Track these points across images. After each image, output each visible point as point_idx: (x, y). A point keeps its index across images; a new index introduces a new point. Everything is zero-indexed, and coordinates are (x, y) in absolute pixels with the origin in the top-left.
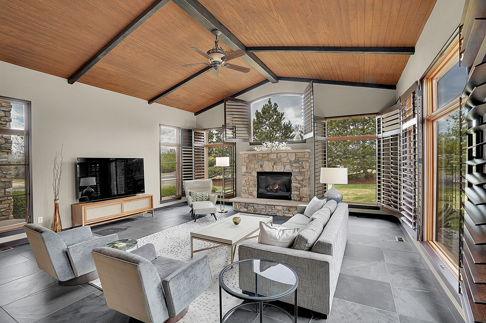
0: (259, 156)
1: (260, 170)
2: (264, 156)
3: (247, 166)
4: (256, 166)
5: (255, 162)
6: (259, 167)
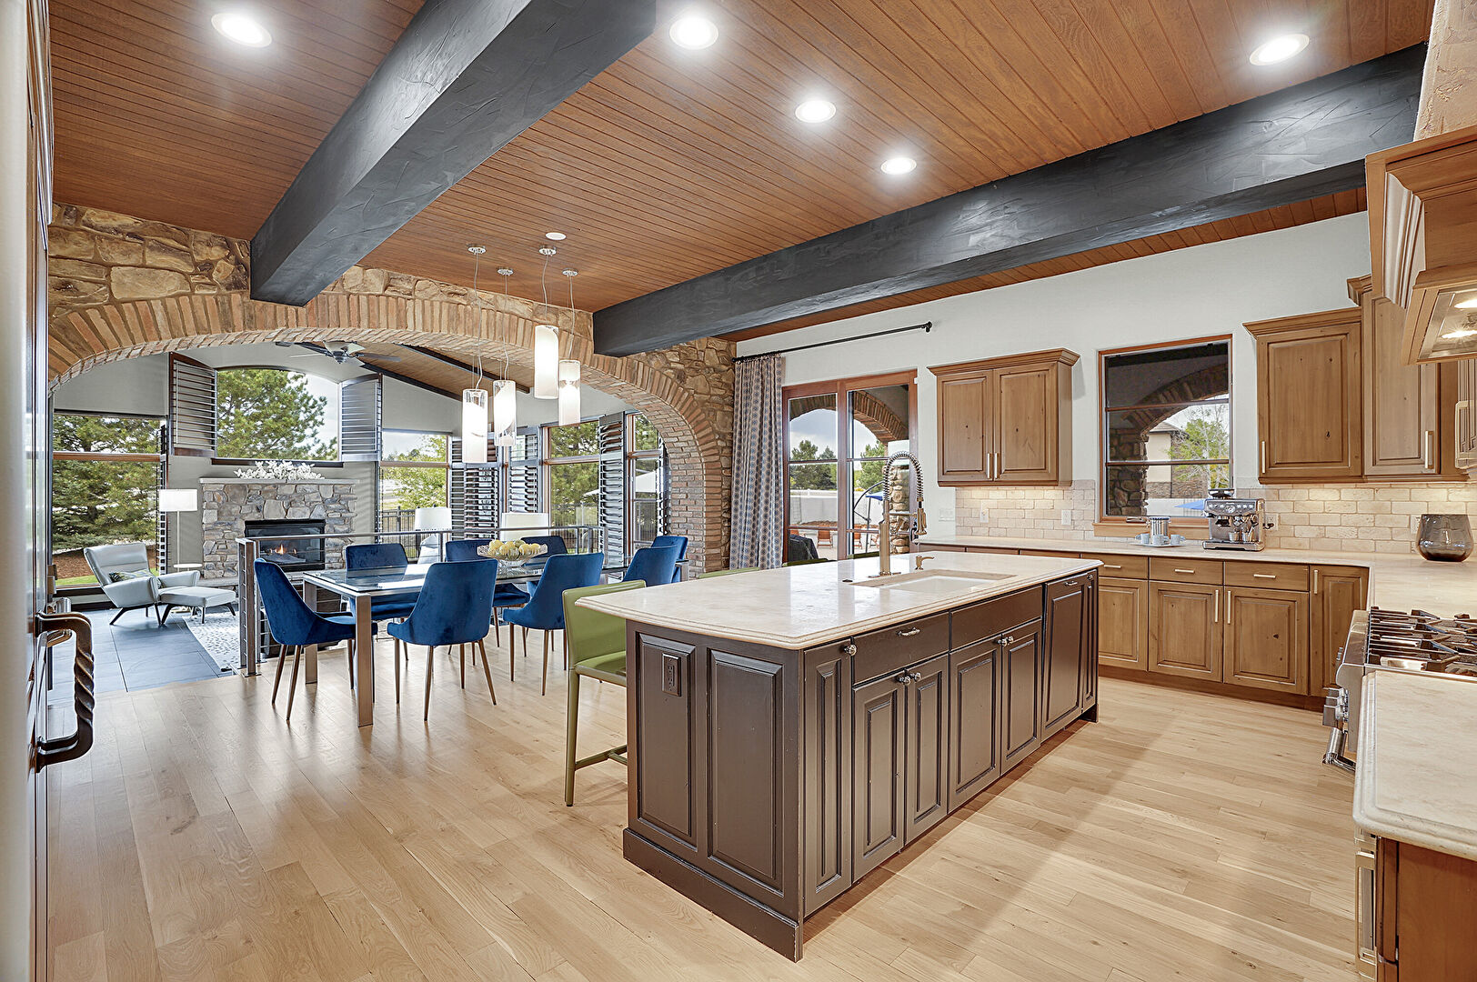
0: (253, 490)
1: (255, 517)
2: (266, 488)
3: (222, 510)
4: (245, 509)
5: (242, 500)
6: (254, 510)
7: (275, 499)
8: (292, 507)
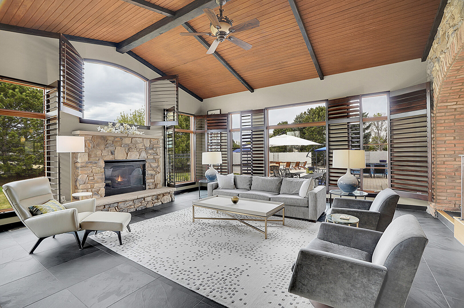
0: (109, 140)
1: (110, 158)
2: (116, 139)
4: (105, 153)
5: (102, 147)
6: (110, 154)
7: (121, 146)
8: (130, 152)
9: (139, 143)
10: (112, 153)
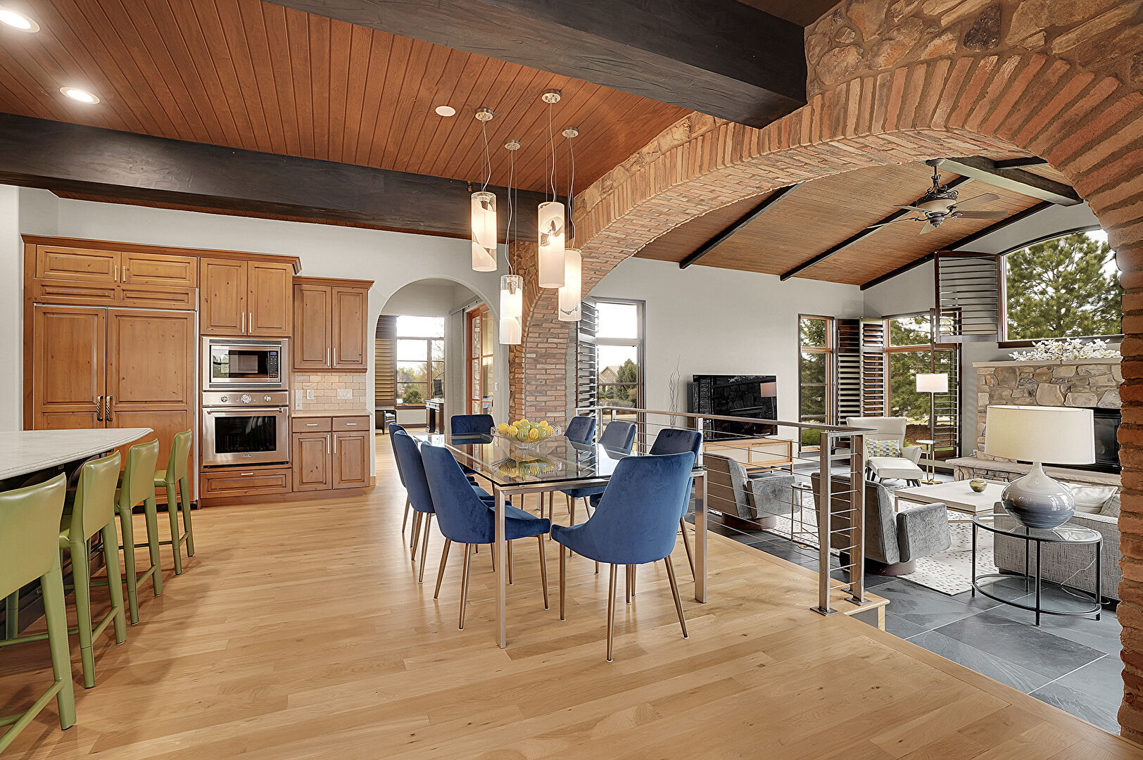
0: (1025, 373)
1: (1026, 402)
2: (1038, 371)
3: (993, 393)
4: (1017, 393)
5: (1013, 384)
6: (1026, 394)
7: (1050, 383)
8: (1071, 392)
9: (1095, 375)
10: (1030, 394)
